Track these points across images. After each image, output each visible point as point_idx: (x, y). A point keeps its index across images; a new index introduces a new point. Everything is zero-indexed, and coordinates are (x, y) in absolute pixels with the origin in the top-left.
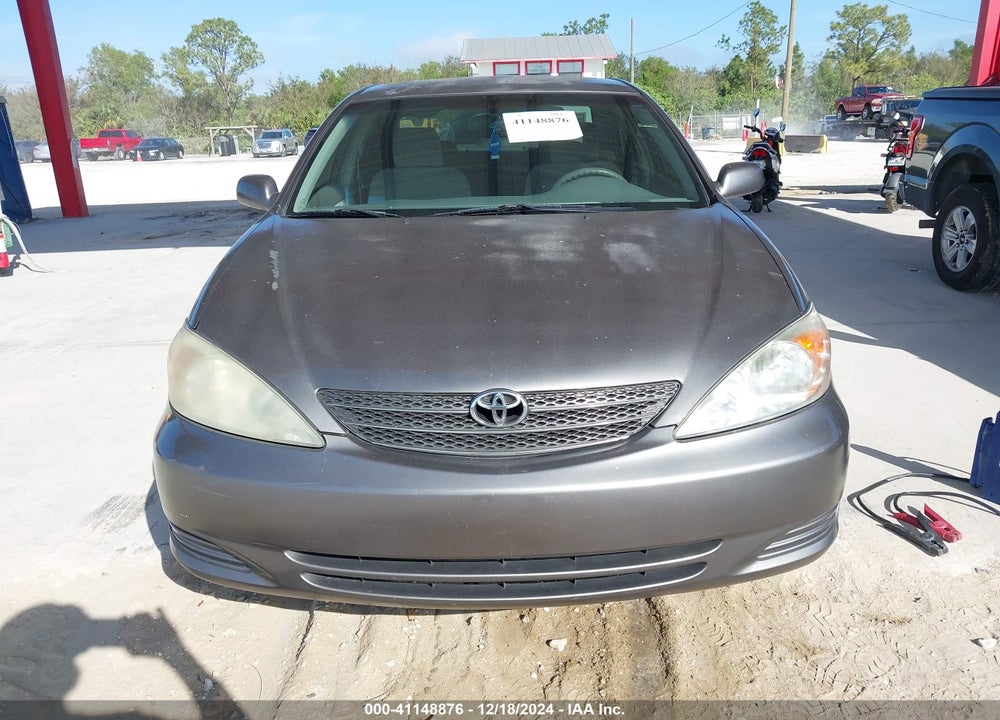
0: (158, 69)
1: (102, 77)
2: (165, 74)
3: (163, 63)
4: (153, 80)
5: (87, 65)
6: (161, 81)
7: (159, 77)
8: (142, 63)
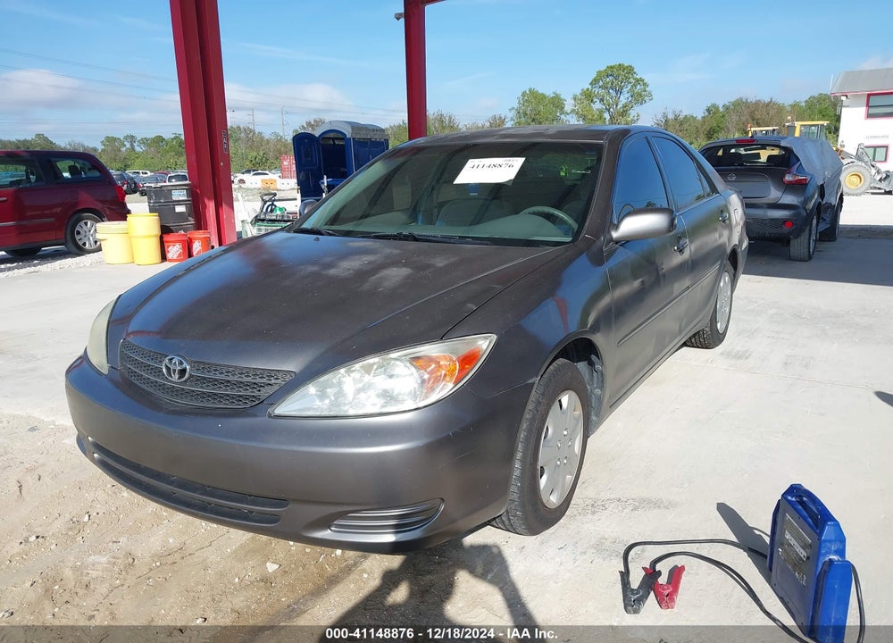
0: (568, 108)
1: (525, 114)
2: (573, 111)
3: (573, 102)
4: (563, 116)
5: (516, 106)
6: (569, 117)
7: (568, 114)
8: (557, 103)
